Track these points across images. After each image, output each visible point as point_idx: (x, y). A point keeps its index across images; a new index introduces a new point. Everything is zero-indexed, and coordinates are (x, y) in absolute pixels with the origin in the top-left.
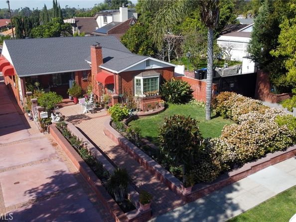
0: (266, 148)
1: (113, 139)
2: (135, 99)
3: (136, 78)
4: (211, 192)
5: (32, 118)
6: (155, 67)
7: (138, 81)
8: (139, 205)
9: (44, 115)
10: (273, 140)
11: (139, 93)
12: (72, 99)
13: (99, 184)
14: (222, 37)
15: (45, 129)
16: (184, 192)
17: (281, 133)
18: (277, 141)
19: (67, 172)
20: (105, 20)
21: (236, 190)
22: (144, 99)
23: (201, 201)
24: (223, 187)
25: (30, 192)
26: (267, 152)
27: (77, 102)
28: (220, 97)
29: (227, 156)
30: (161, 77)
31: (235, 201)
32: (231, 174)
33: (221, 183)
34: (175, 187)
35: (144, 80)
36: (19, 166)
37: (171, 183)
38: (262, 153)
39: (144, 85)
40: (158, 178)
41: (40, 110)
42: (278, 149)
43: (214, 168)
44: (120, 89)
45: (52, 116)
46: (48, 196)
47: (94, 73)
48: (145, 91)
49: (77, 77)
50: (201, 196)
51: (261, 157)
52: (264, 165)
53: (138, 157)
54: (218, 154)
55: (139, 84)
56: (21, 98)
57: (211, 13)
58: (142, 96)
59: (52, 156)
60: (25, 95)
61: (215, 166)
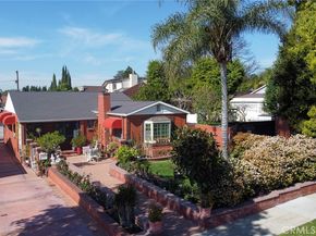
0: (294, 175)
1: (119, 178)
2: (145, 145)
3: (146, 122)
4: (234, 219)
5: (29, 166)
6: (165, 112)
7: (148, 125)
8: (148, 226)
9: (43, 156)
10: (301, 165)
11: (149, 140)
12: (76, 149)
13: (101, 210)
14: (235, 100)
15: (43, 172)
16: (202, 214)
17: (308, 160)
18: (306, 167)
19: (65, 206)
20: (115, 87)
21: (263, 217)
22: (154, 146)
23: (222, 228)
24: (247, 215)
25: (18, 222)
26: (296, 181)
27: (81, 153)
28: (238, 137)
29: (250, 176)
30: (173, 124)
31: (263, 227)
32: (256, 200)
33: (246, 209)
34: (191, 212)
35: (155, 125)
36: (9, 202)
37: (186, 209)
38: (290, 180)
39: (155, 130)
40: (171, 208)
41: (39, 151)
42: (307, 179)
43: (237, 187)
44: (129, 134)
45: (52, 158)
46: (40, 226)
47: (101, 121)
48: (155, 137)
49: (82, 127)
50: (223, 222)
51: (290, 185)
52: (293, 195)
53: (148, 189)
54: (240, 174)
55: (148, 129)
56: (20, 147)
57: (223, 49)
58: (152, 142)
59: (48, 194)
60: (24, 142)
61: (238, 185)
